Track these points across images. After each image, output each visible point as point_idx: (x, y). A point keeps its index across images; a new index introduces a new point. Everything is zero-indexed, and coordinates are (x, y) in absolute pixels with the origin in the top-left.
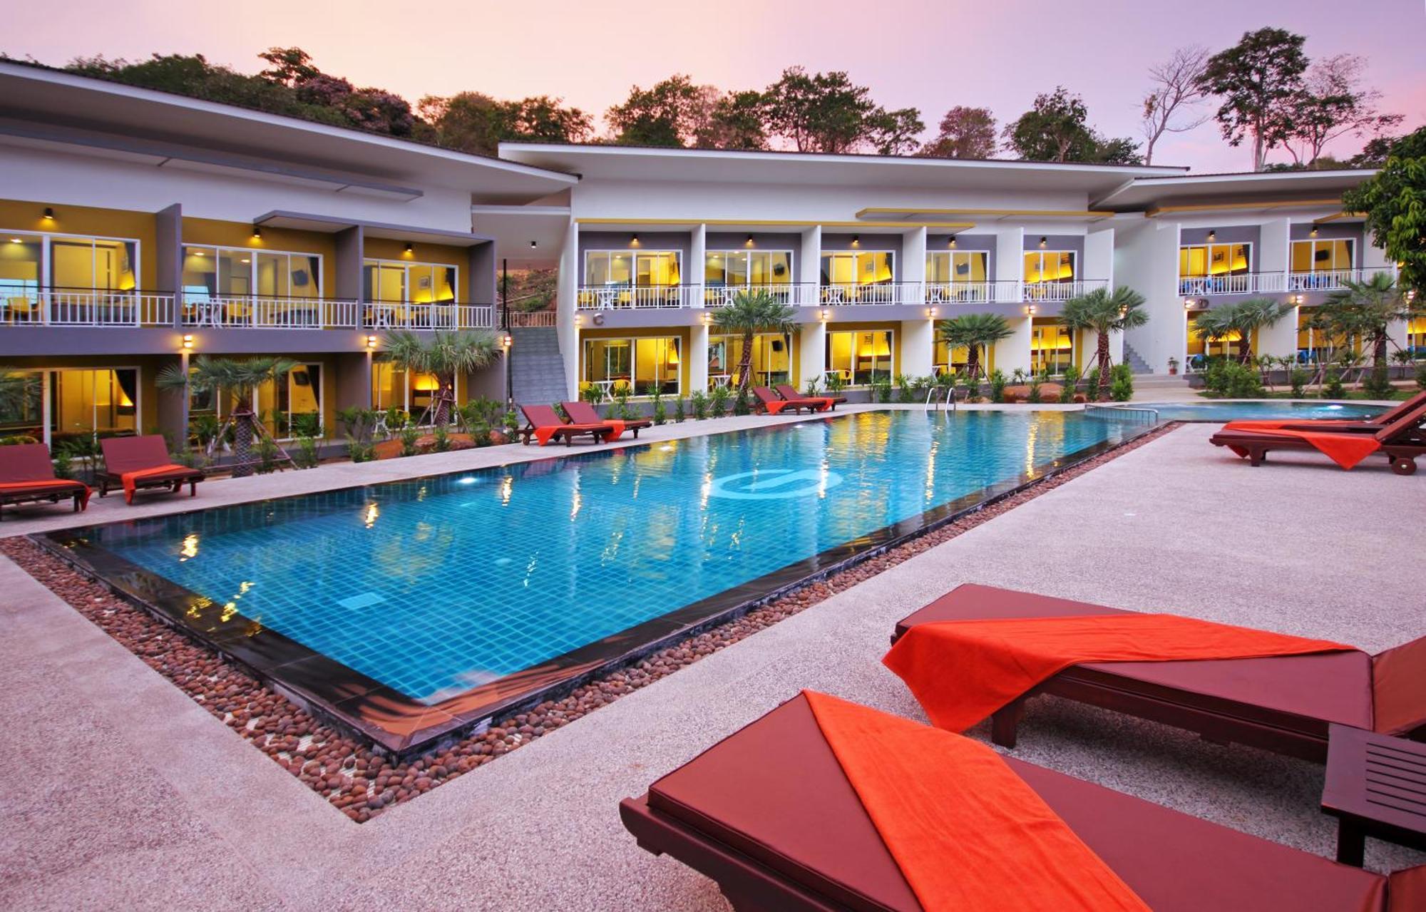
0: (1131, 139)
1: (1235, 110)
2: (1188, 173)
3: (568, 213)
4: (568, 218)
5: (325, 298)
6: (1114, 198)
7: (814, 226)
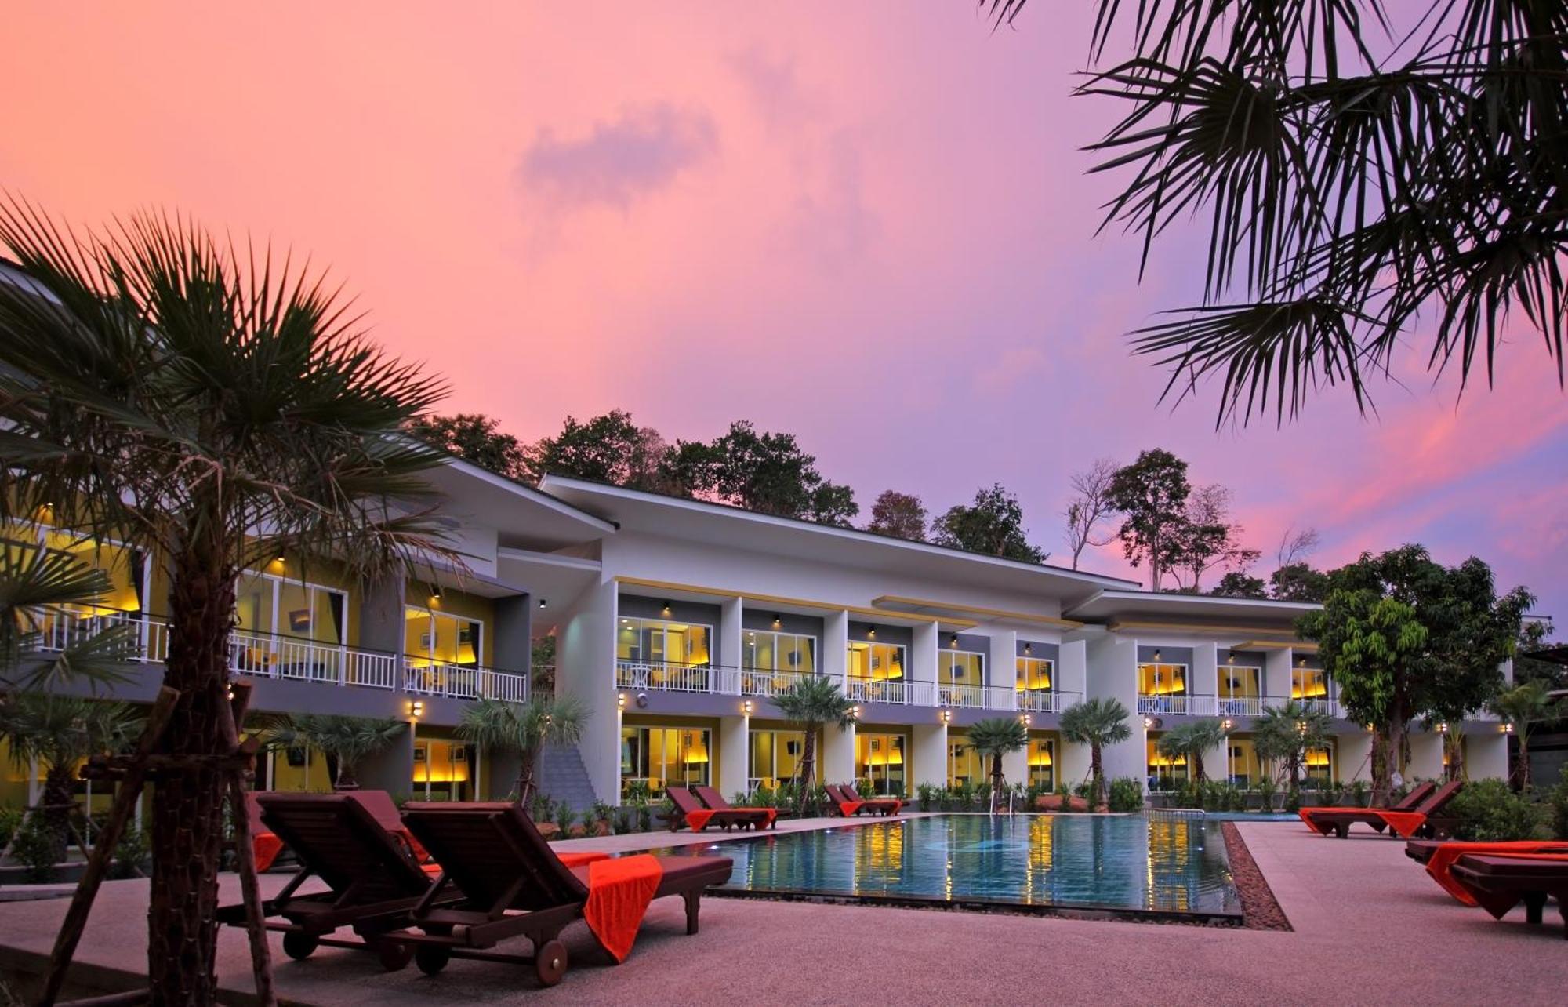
0: (1039, 548)
1: (1134, 529)
2: (1140, 589)
3: (599, 569)
4: (598, 575)
5: (349, 647)
6: (1086, 608)
7: (839, 611)
